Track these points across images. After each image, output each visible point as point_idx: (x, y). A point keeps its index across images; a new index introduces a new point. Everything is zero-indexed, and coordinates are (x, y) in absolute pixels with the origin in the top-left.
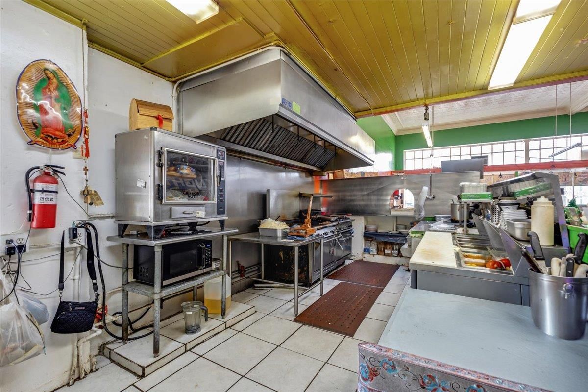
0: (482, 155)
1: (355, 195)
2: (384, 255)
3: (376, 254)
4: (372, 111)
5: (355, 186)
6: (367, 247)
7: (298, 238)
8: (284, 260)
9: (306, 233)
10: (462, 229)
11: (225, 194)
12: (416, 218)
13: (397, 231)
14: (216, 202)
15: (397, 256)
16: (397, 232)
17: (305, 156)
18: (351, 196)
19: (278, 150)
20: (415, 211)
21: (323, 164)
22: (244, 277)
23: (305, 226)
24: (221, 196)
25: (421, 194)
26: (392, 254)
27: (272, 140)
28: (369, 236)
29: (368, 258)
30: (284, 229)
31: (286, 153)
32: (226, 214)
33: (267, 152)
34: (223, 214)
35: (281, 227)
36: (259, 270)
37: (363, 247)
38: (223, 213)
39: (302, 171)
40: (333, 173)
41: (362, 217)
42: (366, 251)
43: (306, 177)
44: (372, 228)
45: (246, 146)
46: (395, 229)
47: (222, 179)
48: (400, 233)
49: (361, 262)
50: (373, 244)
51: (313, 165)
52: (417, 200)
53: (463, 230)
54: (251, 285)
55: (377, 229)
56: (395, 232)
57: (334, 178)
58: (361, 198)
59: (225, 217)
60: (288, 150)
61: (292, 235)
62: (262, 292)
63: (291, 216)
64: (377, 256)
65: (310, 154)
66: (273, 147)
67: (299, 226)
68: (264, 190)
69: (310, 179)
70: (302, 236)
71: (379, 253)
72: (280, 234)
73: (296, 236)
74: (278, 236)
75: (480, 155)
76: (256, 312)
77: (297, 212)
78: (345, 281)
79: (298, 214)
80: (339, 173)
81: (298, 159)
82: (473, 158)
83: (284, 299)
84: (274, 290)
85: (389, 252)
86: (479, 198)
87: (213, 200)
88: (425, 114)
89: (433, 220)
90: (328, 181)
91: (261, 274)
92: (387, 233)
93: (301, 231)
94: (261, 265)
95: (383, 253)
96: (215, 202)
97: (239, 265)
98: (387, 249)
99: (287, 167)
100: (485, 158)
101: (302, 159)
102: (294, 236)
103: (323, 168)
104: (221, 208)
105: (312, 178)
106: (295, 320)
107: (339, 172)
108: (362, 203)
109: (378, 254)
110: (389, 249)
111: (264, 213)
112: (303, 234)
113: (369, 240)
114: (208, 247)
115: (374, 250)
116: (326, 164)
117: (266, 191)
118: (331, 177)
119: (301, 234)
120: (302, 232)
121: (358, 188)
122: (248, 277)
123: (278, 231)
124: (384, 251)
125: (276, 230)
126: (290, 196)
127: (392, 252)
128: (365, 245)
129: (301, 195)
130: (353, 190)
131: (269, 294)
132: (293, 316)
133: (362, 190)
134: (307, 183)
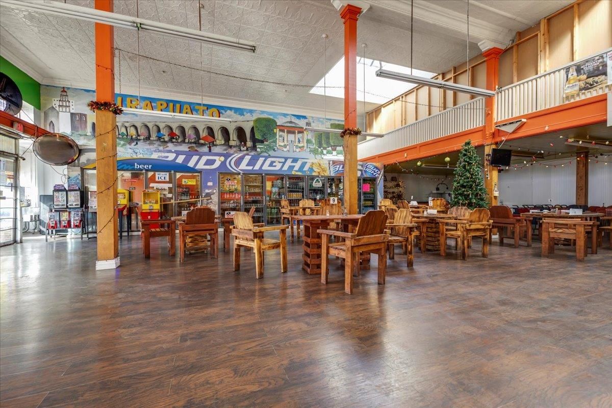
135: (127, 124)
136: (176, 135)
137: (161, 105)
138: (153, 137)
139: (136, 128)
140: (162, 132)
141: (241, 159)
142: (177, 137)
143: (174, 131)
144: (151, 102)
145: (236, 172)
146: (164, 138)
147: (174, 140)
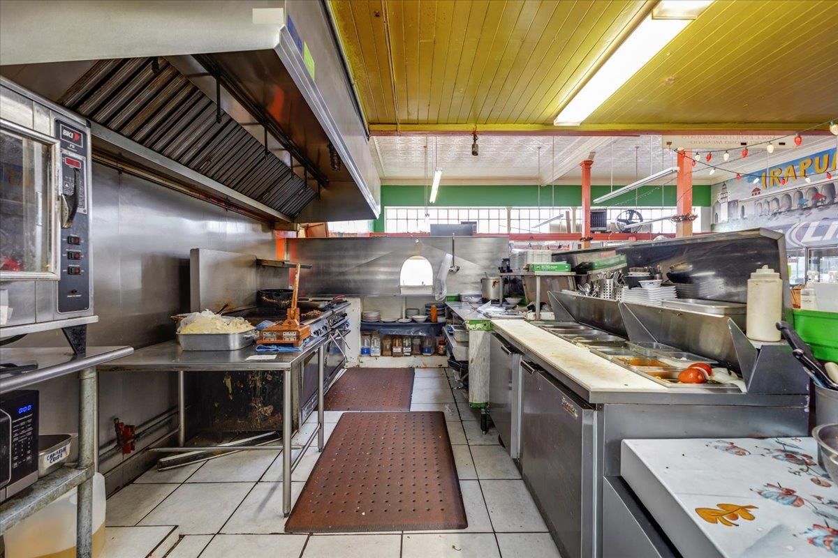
0: (470, 221)
1: (346, 265)
2: (392, 355)
3: (379, 354)
4: (399, 126)
5: (346, 250)
6: (366, 346)
7: (282, 349)
8: (232, 394)
9: (298, 337)
10: (534, 313)
11: (86, 253)
12: (437, 299)
13: (406, 318)
14: (58, 276)
15: (410, 356)
16: (408, 320)
17: (268, 190)
18: (340, 266)
19: (217, 168)
20: (434, 289)
21: (293, 212)
22: (132, 452)
23: (289, 323)
24: (72, 256)
25: (442, 264)
26: (403, 353)
27: (208, 143)
28: (367, 328)
29: (368, 362)
30: (246, 333)
31: (233, 177)
32: (91, 308)
33: (193, 169)
34: (83, 309)
35: (236, 329)
36: (172, 424)
37: (360, 346)
38: (82, 305)
39: (258, 219)
40: (307, 229)
41: (358, 300)
42: (365, 352)
43: (264, 231)
44: (373, 316)
45: (141, 142)
46: (404, 316)
47: (80, 210)
48: (413, 321)
49: (357, 370)
50: (375, 341)
51: (278, 210)
52: (436, 273)
53: (535, 315)
54: (152, 462)
55: (379, 317)
56: (404, 320)
57: (307, 235)
58: (357, 270)
59: (89, 318)
60: (237, 173)
61: (266, 344)
62: (183, 475)
63: (241, 303)
64: (382, 358)
65: (276, 189)
66: (208, 159)
67: (274, 324)
68: (185, 252)
69: (268, 236)
70: (291, 345)
71: (384, 353)
72: (235, 344)
73: (275, 344)
74: (232, 348)
75: (467, 221)
76: (181, 537)
77: (252, 295)
78: (348, 409)
79: (254, 298)
80: (317, 229)
81: (255, 193)
82: (462, 223)
83: (244, 477)
84: (213, 461)
85: (399, 350)
86: (554, 270)
87: (45, 269)
88: (473, 146)
89: (455, 300)
90: (297, 240)
91: (178, 433)
92: (394, 322)
93: (286, 334)
94: (178, 413)
95: (390, 353)
96: (55, 272)
97: (118, 426)
98: (395, 346)
99: (228, 208)
100: (474, 225)
101: (263, 194)
102: (270, 344)
103: (293, 219)
104: (73, 292)
105: (273, 233)
106: (289, 529)
107: (318, 227)
108: (357, 277)
109: (382, 355)
110: (399, 345)
111: (184, 300)
112: (292, 340)
113: (368, 335)
114: (23, 414)
115: (376, 349)
116: (299, 211)
117: (188, 252)
118: (302, 234)
119: (287, 340)
120: (289, 337)
121: (351, 253)
122: (147, 449)
123: (231, 337)
124: (391, 350)
125: (226, 336)
126: (236, 264)
127: (402, 350)
128: (363, 343)
129: (258, 264)
130: (344, 257)
131: (204, 474)
132: (281, 517)
133: (357, 257)
134: (264, 243)
135: (769, 199)
136: (822, 196)
137: (805, 164)
138: (795, 206)
139: (777, 200)
140: (804, 197)
141: (806, 227)
142: (824, 199)
143: (819, 192)
144: (793, 166)
145: (797, 246)
146: (806, 205)
147: (819, 204)
